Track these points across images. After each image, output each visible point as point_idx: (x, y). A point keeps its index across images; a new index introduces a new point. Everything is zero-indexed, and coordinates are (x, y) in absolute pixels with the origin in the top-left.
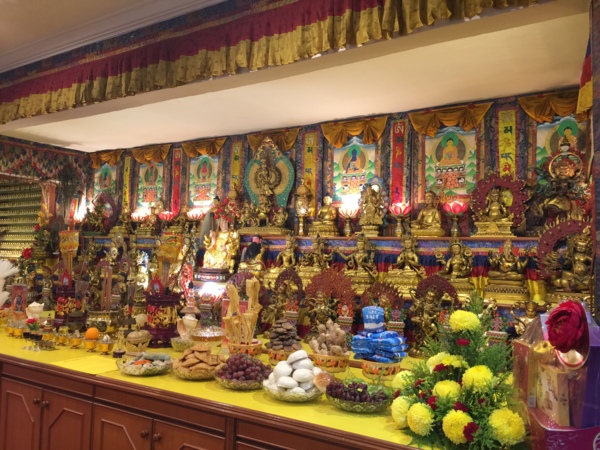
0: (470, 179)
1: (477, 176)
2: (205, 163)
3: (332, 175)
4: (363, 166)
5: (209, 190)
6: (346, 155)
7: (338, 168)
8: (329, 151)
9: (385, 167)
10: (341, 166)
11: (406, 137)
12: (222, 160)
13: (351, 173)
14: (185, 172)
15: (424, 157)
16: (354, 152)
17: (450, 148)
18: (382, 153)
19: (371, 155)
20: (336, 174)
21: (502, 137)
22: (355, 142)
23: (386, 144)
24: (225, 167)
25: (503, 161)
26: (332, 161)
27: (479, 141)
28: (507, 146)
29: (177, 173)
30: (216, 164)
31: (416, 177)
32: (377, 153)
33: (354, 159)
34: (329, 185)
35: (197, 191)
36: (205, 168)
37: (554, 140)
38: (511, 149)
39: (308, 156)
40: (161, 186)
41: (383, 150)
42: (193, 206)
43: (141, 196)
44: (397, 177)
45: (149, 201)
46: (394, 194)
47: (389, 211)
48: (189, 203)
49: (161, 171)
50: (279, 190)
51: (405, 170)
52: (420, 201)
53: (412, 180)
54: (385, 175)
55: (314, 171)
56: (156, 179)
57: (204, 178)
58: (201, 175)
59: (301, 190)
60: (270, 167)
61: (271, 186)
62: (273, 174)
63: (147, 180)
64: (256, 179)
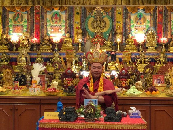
2: (56, 14)
3: (130, 25)
4: (144, 22)
5: (60, 28)
6: (137, 17)
7: (133, 22)
8: (128, 14)
9: (154, 23)
10: (134, 21)
11: (163, 12)
12: (68, 14)
13: (139, 25)
14: (43, 18)
15: (170, 20)
16: (140, 16)
18: (153, 17)
19: (148, 18)
20: (132, 24)
22: (140, 12)
23: (155, 14)
24: (70, 18)
26: (130, 19)
29: (38, 18)
30: (64, 16)
31: (167, 28)
32: (151, 17)
33: (140, 19)
34: (129, 29)
35: (52, 28)
36: (56, 17)
39: (118, 15)
40: (26, 24)
41: (154, 16)
42: (49, 36)
43: (11, 29)
44: (160, 28)
45: (17, 32)
46: (159, 35)
47: (158, 41)
48: (47, 34)
49: (26, 16)
50: (105, 30)
51: (163, 25)
52: (169, 38)
53: (166, 29)
54: (155, 27)
55: (121, 23)
56: (22, 21)
57: (56, 22)
58: (54, 20)
59: (119, 31)
60: (102, 20)
61: (102, 28)
62: (102, 23)
63: (15, 20)
64: (92, 25)
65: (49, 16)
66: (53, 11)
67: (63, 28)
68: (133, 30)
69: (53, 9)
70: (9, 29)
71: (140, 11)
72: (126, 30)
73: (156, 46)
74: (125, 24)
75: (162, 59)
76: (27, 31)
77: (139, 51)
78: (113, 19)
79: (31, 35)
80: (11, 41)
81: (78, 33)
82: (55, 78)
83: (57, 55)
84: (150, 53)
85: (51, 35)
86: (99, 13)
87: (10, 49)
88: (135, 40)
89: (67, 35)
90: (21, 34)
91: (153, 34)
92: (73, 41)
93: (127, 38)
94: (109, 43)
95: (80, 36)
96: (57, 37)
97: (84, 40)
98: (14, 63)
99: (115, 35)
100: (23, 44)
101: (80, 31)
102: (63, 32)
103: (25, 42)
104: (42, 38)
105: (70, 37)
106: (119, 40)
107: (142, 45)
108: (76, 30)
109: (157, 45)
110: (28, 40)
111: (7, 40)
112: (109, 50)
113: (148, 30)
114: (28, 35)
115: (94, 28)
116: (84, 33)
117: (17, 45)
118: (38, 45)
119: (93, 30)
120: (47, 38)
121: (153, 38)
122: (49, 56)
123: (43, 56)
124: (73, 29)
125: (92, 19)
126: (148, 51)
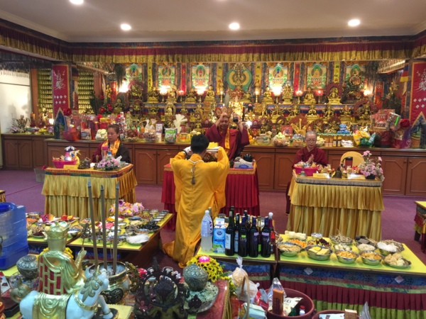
0: (323, 83)
1: (326, 82)
2: (201, 68)
3: (268, 78)
4: (282, 76)
5: (204, 81)
7: (271, 76)
8: (267, 68)
9: (291, 77)
11: (300, 66)
12: (211, 68)
13: (277, 78)
14: (189, 72)
15: (307, 74)
16: (278, 70)
17: (317, 71)
19: (286, 71)
20: (270, 78)
21: (335, 69)
23: (292, 67)
24: (213, 71)
25: (335, 78)
26: (268, 73)
27: (327, 69)
28: (337, 72)
29: (184, 72)
30: (208, 70)
31: (304, 81)
32: (288, 71)
33: (278, 72)
34: (267, 82)
35: (197, 81)
36: (201, 71)
37: (352, 71)
38: (338, 74)
39: (257, 70)
40: (174, 78)
41: (291, 70)
42: (194, 88)
43: (160, 82)
44: (297, 81)
45: (166, 84)
46: (295, 88)
47: (294, 94)
48: (193, 87)
49: (173, 71)
50: (244, 84)
51: (300, 79)
52: (305, 90)
53: (302, 82)
54: (292, 80)
55: (260, 76)
56: (170, 74)
57: (201, 76)
58: (199, 74)
59: (257, 85)
60: (242, 74)
61: (242, 82)
62: (242, 77)
63: (164, 74)
64: (233, 78)
65: (194, 70)
66: (198, 66)
67: (207, 81)
68: (271, 83)
69: (198, 64)
70: (158, 82)
71: (279, 65)
72: (264, 83)
73: (291, 98)
74: (264, 78)
75: (295, 111)
76: (174, 84)
77: (275, 103)
78: (252, 73)
79: (178, 87)
80: (160, 93)
81: (220, 86)
82: (196, 127)
83: (199, 106)
84: (285, 105)
85: (196, 87)
86: (240, 67)
87: (160, 101)
88: (272, 93)
89: (210, 88)
90: (169, 87)
91: (289, 87)
92: (216, 93)
93: (265, 91)
94: (248, 96)
95: (222, 89)
96: (201, 90)
97: (225, 92)
98: (162, 113)
99: (254, 88)
100: (170, 96)
101: (222, 84)
102: (207, 85)
103: (173, 94)
104: (187, 90)
105: (213, 90)
106: (257, 92)
107: (279, 97)
108: (218, 83)
109: (293, 97)
110: (175, 92)
111: (157, 92)
112: (247, 102)
113: (285, 84)
114: (175, 88)
115: (234, 81)
116: (225, 87)
117: (166, 97)
118: (184, 97)
119: (234, 84)
120: (192, 90)
121: (290, 91)
122: (193, 107)
123: (188, 107)
124: (216, 82)
125: (233, 73)
126: (284, 103)
